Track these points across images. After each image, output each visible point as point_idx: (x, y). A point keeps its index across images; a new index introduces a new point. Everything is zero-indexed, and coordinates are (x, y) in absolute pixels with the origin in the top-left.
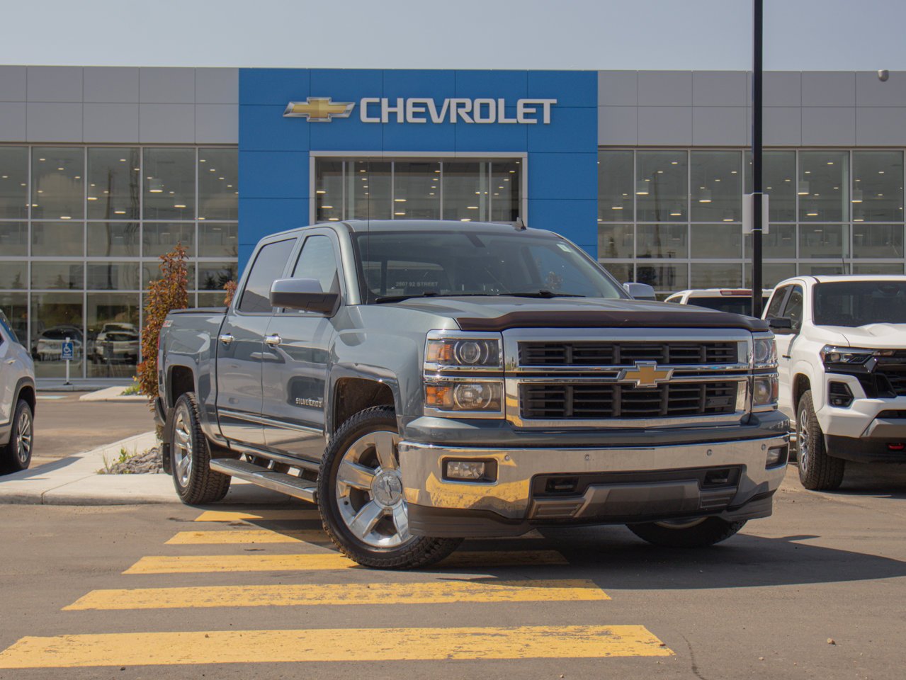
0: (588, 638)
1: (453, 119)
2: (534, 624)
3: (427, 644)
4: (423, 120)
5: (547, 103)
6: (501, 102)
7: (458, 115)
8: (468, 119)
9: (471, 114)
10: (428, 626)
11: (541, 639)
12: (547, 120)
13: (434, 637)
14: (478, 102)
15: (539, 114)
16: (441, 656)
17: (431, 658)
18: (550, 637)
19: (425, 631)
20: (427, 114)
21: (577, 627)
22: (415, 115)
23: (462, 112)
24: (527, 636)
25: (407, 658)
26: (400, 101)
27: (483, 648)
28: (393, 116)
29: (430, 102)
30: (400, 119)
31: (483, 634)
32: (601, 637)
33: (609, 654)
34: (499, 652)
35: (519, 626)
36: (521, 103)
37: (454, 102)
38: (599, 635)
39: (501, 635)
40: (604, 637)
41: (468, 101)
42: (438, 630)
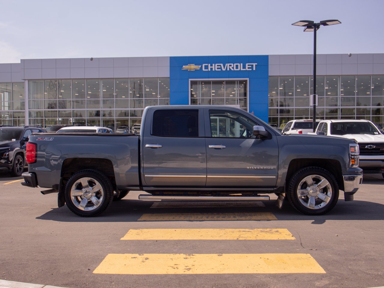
0: (273, 233)
1: (228, 69)
2: (258, 228)
3: (231, 234)
4: (220, 70)
5: (254, 64)
6: (242, 64)
7: (230, 68)
8: (232, 69)
9: (233, 68)
10: (231, 228)
11: (261, 233)
12: (254, 69)
13: (233, 232)
14: (235, 64)
15: (252, 68)
16: (235, 239)
17: (233, 239)
18: (263, 232)
19: (230, 230)
20: (221, 68)
21: (270, 229)
22: (218, 68)
23: (231, 67)
24: (257, 232)
25: (227, 239)
26: (214, 65)
27: (246, 236)
28: (211, 69)
29: (222, 65)
30: (214, 70)
31: (245, 231)
32: (276, 233)
33: (278, 239)
34: (250, 237)
35: (254, 228)
36: (247, 64)
37: (228, 64)
38: (275, 232)
39: (250, 232)
40: (277, 233)
41: (232, 64)
42: (233, 230)
